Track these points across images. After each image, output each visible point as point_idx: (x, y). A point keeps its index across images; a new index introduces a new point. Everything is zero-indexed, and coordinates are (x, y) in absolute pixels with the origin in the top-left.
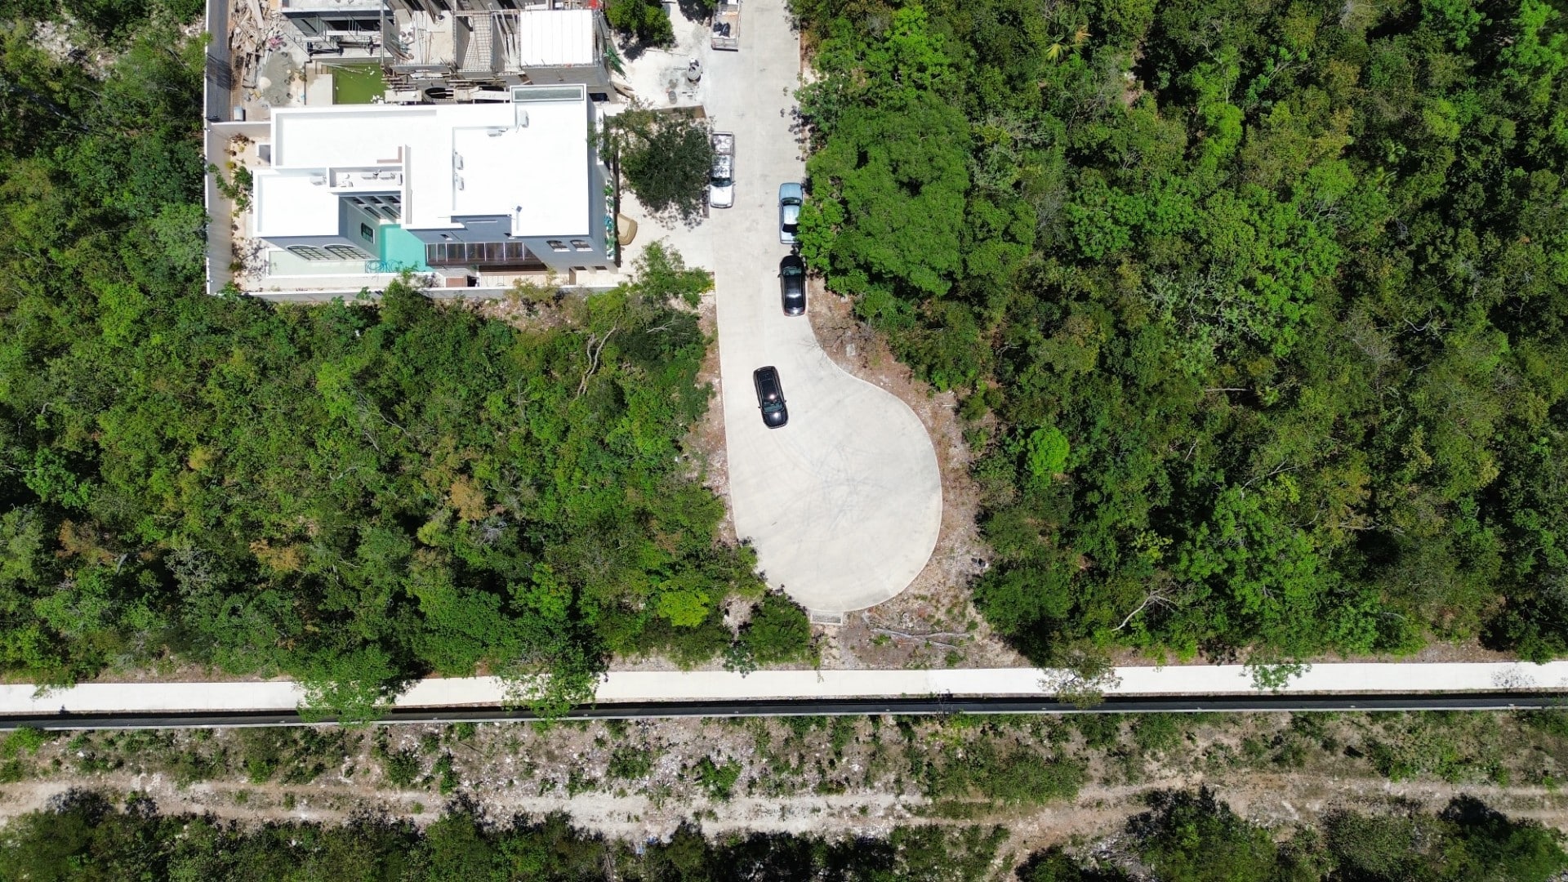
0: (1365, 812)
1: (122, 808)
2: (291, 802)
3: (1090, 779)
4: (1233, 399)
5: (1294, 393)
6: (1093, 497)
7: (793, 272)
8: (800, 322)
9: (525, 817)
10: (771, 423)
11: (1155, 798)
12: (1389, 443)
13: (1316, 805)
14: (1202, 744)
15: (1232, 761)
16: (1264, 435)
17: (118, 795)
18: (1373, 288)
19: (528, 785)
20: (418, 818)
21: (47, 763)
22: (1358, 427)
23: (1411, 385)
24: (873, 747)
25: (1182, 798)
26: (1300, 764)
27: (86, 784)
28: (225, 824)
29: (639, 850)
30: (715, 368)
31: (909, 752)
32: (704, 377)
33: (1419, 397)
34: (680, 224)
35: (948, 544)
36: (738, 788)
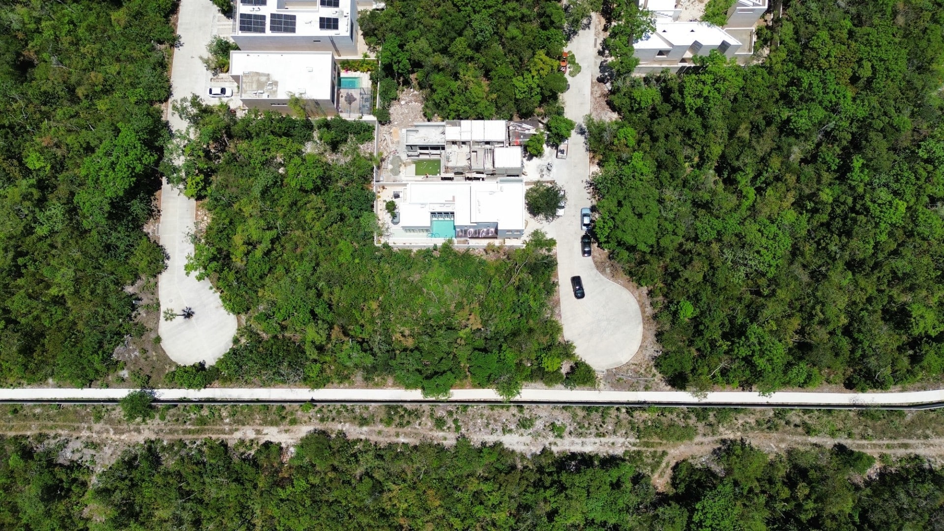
0: (802, 449)
1: (333, 436)
2: (397, 435)
3: (697, 434)
4: (752, 293)
5: (774, 291)
6: (702, 327)
7: (587, 241)
8: (589, 259)
9: (486, 443)
10: (578, 297)
11: (724, 441)
12: (808, 310)
13: (783, 446)
14: (741, 421)
15: (752, 428)
16: (763, 306)
17: (332, 431)
18: (802, 254)
19: (487, 431)
20: (445, 442)
21: (306, 419)
22: (797, 304)
23: (816, 289)
24: (617, 420)
25: (733, 442)
26: (777, 430)
27: (320, 427)
28: (373, 443)
29: (529, 457)
30: (556, 276)
31: (630, 422)
32: (553, 279)
33: (819, 294)
34: (544, 222)
35: (645, 344)
36: (565, 434)
